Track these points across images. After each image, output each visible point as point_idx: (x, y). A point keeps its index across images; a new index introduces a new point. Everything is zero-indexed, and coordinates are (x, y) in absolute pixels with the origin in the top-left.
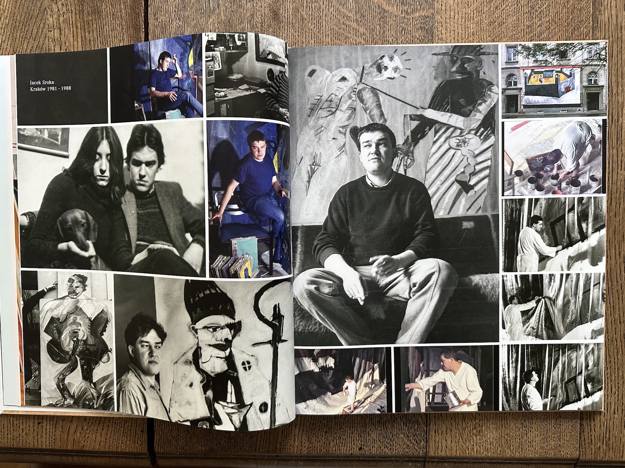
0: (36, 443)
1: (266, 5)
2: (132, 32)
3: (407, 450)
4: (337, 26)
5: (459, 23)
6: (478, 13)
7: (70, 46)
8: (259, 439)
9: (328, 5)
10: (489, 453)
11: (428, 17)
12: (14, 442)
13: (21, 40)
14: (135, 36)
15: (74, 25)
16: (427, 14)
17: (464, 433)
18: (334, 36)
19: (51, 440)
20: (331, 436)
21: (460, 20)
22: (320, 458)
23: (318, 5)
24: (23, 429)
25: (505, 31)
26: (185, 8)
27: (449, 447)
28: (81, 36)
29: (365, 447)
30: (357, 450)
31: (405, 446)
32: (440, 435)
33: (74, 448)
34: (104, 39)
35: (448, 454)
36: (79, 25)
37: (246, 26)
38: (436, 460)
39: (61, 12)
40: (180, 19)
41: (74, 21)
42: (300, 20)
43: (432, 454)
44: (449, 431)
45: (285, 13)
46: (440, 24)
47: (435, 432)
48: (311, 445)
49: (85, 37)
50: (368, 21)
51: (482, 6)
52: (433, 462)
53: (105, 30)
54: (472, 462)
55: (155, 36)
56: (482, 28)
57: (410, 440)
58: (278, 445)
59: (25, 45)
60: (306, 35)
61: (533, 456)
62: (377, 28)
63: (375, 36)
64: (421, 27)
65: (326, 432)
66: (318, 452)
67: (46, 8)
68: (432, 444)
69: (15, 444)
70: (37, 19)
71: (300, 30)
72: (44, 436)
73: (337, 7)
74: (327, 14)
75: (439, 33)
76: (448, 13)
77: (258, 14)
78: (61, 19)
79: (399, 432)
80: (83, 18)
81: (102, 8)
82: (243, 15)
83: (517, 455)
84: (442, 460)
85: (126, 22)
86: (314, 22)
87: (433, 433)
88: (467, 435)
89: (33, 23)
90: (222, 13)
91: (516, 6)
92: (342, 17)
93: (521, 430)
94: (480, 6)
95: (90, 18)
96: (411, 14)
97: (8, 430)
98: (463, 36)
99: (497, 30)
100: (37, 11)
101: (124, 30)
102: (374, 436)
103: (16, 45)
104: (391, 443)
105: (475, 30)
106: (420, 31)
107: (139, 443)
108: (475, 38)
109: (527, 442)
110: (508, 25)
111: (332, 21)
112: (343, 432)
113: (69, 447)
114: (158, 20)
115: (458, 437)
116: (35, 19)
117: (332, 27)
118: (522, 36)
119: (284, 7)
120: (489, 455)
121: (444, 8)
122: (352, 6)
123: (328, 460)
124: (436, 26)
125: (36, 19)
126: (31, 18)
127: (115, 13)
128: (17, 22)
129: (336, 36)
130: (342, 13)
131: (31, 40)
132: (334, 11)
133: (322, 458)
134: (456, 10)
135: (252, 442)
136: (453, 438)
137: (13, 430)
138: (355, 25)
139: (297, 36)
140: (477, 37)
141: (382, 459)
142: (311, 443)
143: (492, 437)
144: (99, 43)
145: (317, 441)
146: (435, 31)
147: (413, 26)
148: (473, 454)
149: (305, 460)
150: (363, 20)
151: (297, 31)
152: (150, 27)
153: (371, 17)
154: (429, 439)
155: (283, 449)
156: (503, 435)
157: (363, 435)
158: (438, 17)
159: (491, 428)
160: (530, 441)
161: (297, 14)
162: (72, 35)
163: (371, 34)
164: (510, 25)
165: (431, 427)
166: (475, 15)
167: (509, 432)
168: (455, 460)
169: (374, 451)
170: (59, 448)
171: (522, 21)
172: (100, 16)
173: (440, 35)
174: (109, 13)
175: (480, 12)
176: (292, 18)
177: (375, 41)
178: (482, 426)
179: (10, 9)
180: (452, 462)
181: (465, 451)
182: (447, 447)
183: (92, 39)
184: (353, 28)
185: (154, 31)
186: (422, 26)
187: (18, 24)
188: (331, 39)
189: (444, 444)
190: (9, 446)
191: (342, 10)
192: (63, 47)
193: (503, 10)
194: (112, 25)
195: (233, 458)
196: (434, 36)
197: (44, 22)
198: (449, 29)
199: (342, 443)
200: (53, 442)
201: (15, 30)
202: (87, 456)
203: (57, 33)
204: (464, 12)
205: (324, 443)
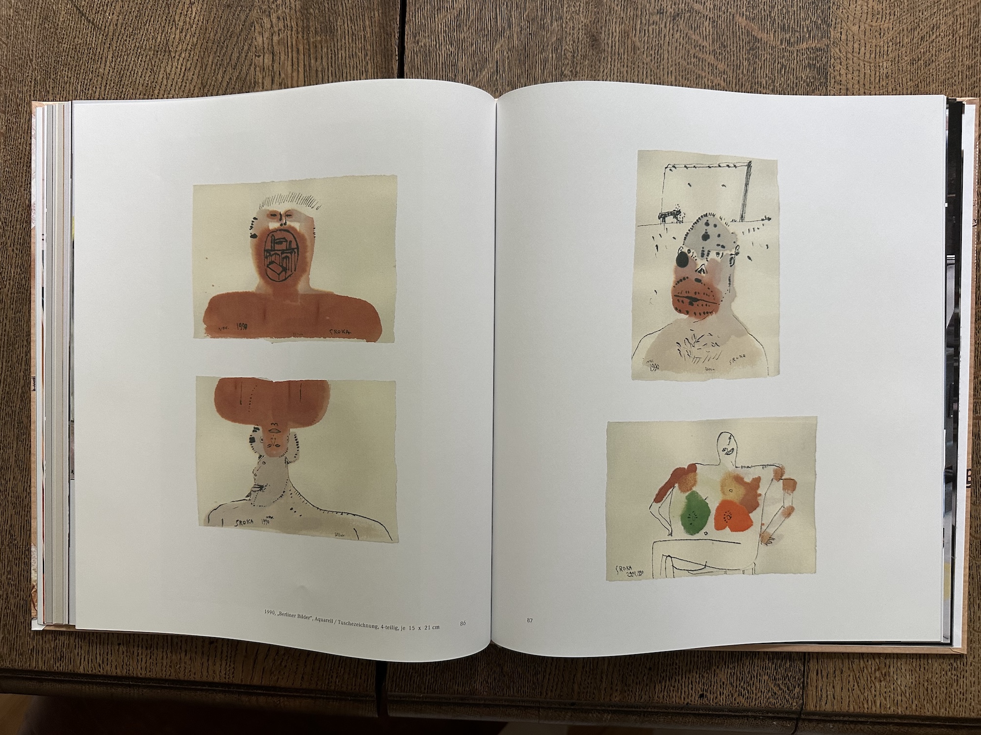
0: (205, 674)
1: (580, 26)
2: (379, 60)
3: (774, 701)
4: (685, 60)
5: (866, 59)
6: (894, 46)
7: (287, 78)
8: (547, 676)
9: (673, 29)
10: (899, 708)
11: (820, 50)
12: (172, 671)
13: (213, 68)
14: (384, 66)
15: (295, 49)
16: (819, 45)
17: (861, 677)
18: (681, 74)
19: (228, 669)
20: (658, 674)
21: (868, 55)
22: (638, 710)
23: (657, 27)
24: (186, 651)
25: (934, 74)
26: (460, 26)
27: (838, 697)
28: (304, 65)
29: (708, 694)
30: (697, 699)
31: (770, 694)
32: (825, 679)
33: (263, 683)
34: (337, 69)
35: (836, 708)
36: (301, 48)
37: (550, 55)
38: (817, 717)
39: (276, 29)
40: (451, 44)
41: (294, 43)
42: (630, 49)
43: (811, 707)
44: (838, 672)
45: (608, 39)
46: (838, 61)
47: (817, 674)
48: (626, 688)
49: (310, 66)
50: (732, 53)
51: (901, 35)
52: (810, 721)
53: (340, 56)
54: (871, 722)
55: (414, 66)
56: (901, 69)
57: (779, 685)
58: (576, 687)
59: (219, 75)
60: (638, 72)
61: (967, 715)
62: (745, 64)
63: (741, 76)
64: (809, 65)
65: (650, 669)
66: (637, 699)
67: (253, 23)
68: (811, 691)
69: (173, 674)
70: (240, 38)
71: (630, 64)
72: (218, 664)
73: (685, 32)
74: (670, 41)
75: (836, 73)
76: (850, 44)
77: (568, 39)
78: (275, 38)
79: (761, 671)
80: (307, 39)
81: (337, 25)
82: (545, 40)
83: (943, 713)
84: (825, 718)
85: (372, 45)
86: (651, 52)
87: (813, 675)
88: (866, 679)
89: (234, 43)
90: (515, 35)
91: (951, 37)
92: (693, 46)
93: (949, 674)
94: (898, 35)
95: (319, 38)
96: (795, 45)
97: (163, 652)
98: (873, 79)
99: (923, 72)
100: (239, 26)
101: (368, 58)
102: (723, 675)
103: (206, 76)
104: (749, 688)
105: (890, 71)
106: (808, 70)
107: (363, 678)
108: (890, 83)
109: (959, 693)
110: (939, 65)
111: (678, 52)
112: (676, 669)
113: (256, 681)
114: (420, 43)
115: (851, 683)
116: (236, 38)
117: (677, 61)
118: (960, 81)
119: (607, 30)
120: (900, 713)
121: (843, 37)
122: (707, 30)
123: (652, 712)
124: (832, 63)
125: (238, 38)
126: (231, 36)
127: (356, 33)
128: (209, 41)
129: (684, 73)
130: (693, 41)
131: (229, 69)
132: (682, 38)
133: (642, 709)
134: (862, 41)
135: (535, 681)
136: (844, 684)
137: (171, 652)
138: (711, 59)
139: (625, 72)
140: (893, 80)
141: (733, 714)
142: (626, 684)
143: (904, 684)
144: (330, 75)
145: (635, 682)
146: (831, 70)
147: (797, 62)
148: (874, 709)
149: (614, 712)
150: (723, 51)
151: (625, 66)
152: (406, 53)
153: (735, 48)
154: (807, 684)
155: (584, 693)
156: (922, 681)
157: (706, 675)
158: (835, 51)
159: (903, 670)
160: (961, 690)
161: (626, 41)
162: (290, 63)
163: (735, 73)
164: (942, 65)
165: (811, 666)
166: (890, 49)
167: (930, 676)
168: (846, 719)
169: (722, 701)
170: (239, 682)
171: (960, 60)
172: (333, 35)
173: (838, 77)
174: (347, 32)
175: (899, 44)
176: (619, 45)
177: (740, 83)
178: (889, 667)
179: (200, 23)
180: (839, 721)
181: (863, 704)
182: (834, 698)
183: (320, 69)
184: (709, 64)
185: (412, 60)
186: (811, 62)
187: (210, 44)
188: (676, 78)
189: (830, 693)
190: (164, 676)
191: (693, 37)
192: (276, 79)
193: (932, 42)
194: (351, 50)
195: (504, 706)
196: (829, 77)
197: (250, 43)
198: (850, 69)
199: (674, 687)
200: (231, 674)
201: (206, 53)
202: (280, 696)
203: (268, 60)
204: (874, 44)
205: (647, 685)
